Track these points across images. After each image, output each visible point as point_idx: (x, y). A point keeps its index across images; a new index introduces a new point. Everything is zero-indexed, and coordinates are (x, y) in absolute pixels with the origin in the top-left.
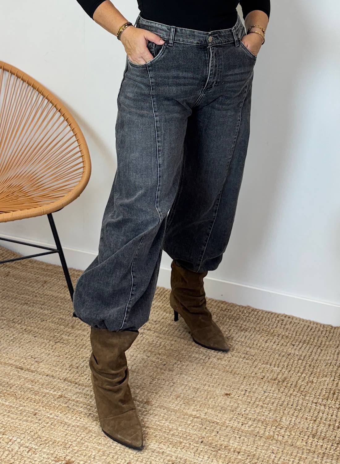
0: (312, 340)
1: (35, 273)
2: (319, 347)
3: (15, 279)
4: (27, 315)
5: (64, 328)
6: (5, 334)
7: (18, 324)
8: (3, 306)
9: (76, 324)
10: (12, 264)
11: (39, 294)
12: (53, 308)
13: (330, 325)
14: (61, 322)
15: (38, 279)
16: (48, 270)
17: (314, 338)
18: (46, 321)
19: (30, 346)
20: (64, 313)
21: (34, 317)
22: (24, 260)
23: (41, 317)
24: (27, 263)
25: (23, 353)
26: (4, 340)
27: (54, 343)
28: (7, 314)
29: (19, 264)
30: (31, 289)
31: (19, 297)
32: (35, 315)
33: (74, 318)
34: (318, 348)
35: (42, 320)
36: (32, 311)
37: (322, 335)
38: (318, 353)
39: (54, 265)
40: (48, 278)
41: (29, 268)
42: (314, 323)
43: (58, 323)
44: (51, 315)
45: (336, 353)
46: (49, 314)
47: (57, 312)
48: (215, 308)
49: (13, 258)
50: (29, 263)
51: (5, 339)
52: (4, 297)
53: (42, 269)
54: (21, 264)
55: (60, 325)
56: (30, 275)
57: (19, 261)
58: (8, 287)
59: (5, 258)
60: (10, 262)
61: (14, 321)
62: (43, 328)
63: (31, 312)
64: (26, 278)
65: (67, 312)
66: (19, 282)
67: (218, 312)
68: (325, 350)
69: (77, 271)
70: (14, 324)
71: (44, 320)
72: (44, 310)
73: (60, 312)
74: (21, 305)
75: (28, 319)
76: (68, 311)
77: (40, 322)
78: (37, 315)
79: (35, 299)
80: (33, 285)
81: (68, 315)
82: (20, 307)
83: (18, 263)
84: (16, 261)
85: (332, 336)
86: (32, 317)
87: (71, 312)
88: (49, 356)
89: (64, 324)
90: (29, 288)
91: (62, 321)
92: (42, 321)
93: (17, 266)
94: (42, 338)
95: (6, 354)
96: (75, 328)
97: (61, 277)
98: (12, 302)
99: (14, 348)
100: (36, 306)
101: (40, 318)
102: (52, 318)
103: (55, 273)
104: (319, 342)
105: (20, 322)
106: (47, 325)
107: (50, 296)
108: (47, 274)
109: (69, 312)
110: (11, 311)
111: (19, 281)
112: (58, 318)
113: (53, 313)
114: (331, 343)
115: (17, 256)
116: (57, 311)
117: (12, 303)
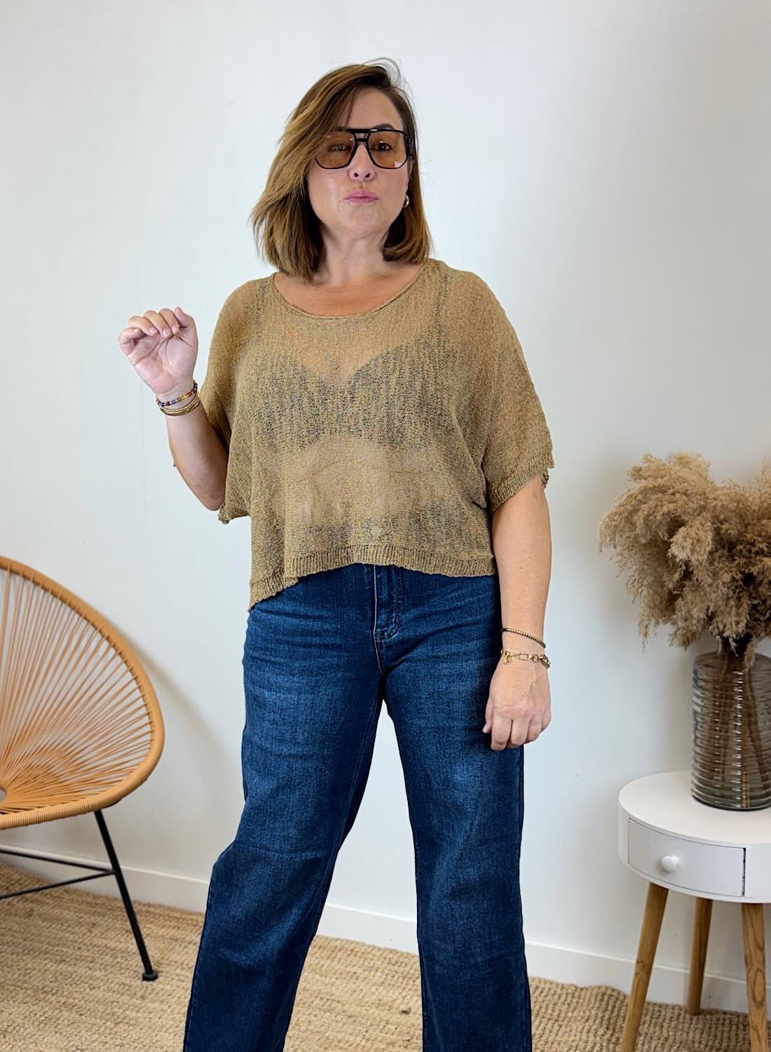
0: (543, 1010)
1: (76, 910)
2: (557, 1021)
3: (43, 922)
4: (66, 980)
5: (130, 1000)
6: (30, 1012)
7: (53, 995)
8: (25, 966)
9: (148, 992)
10: (37, 896)
11: (85, 944)
12: (108, 967)
13: (572, 985)
14: (123, 989)
15: (82, 920)
16: (96, 904)
17: (547, 1006)
18: (99, 988)
19: (73, 1030)
20: (127, 974)
21: (79, 983)
22: (57, 889)
23: (90, 982)
24: (61, 894)
25: (63, 1043)
26: (29, 1021)
27: (113, 1025)
28: (33, 978)
29: (48, 896)
30: (71, 937)
31: (52, 950)
32: (79, 980)
33: (145, 982)
34: (554, 1023)
35: (92, 987)
36: (75, 972)
37: (561, 1001)
38: (555, 1031)
39: (107, 897)
40: (99, 919)
41: (66, 902)
42: (546, 982)
43: (119, 992)
44: (107, 978)
45: (585, 1030)
46: (102, 978)
47: (115, 974)
48: (378, 960)
49: (37, 886)
50: (64, 893)
51: (31, 1021)
52: (26, 952)
53: (88, 903)
54: (51, 895)
55: (121, 995)
56: (67, 914)
57: (47, 891)
58: (33, 934)
59: (25, 886)
60: (34, 893)
61: (45, 989)
62: (93, 1000)
63: (72, 974)
64: (61, 919)
65: (132, 972)
66: (50, 926)
67: (383, 967)
68: (567, 1026)
69: (145, 905)
70: (45, 995)
71: (94, 988)
72: (95, 971)
73: (121, 974)
74: (55, 963)
75: (69, 986)
76: (135, 972)
77: (88, 990)
78: (83, 979)
79: (78, 953)
80: (73, 930)
81: (134, 978)
82: (53, 968)
83: (46, 894)
84: (44, 891)
85: (577, 1003)
86: (75, 983)
87: (139, 973)
88: (106, 1047)
89: (128, 992)
90: (67, 935)
91: (124, 987)
92: (91, 989)
93: (45, 899)
94: (94, 1016)
95: (34, 1044)
96: (147, 998)
97: (119, 915)
98: (41, 959)
99: (47, 1034)
100: (81, 964)
101: (88, 985)
102: (108, 983)
103: (109, 910)
104: (556, 1014)
105: (54, 991)
106: (100, 996)
107: (103, 947)
108: (95, 912)
109: (136, 974)
110: (39, 974)
111: (50, 924)
112: (118, 983)
113: (110, 976)
114: (576, 1014)
115: (43, 882)
116: (116, 972)
117: (40, 961)
